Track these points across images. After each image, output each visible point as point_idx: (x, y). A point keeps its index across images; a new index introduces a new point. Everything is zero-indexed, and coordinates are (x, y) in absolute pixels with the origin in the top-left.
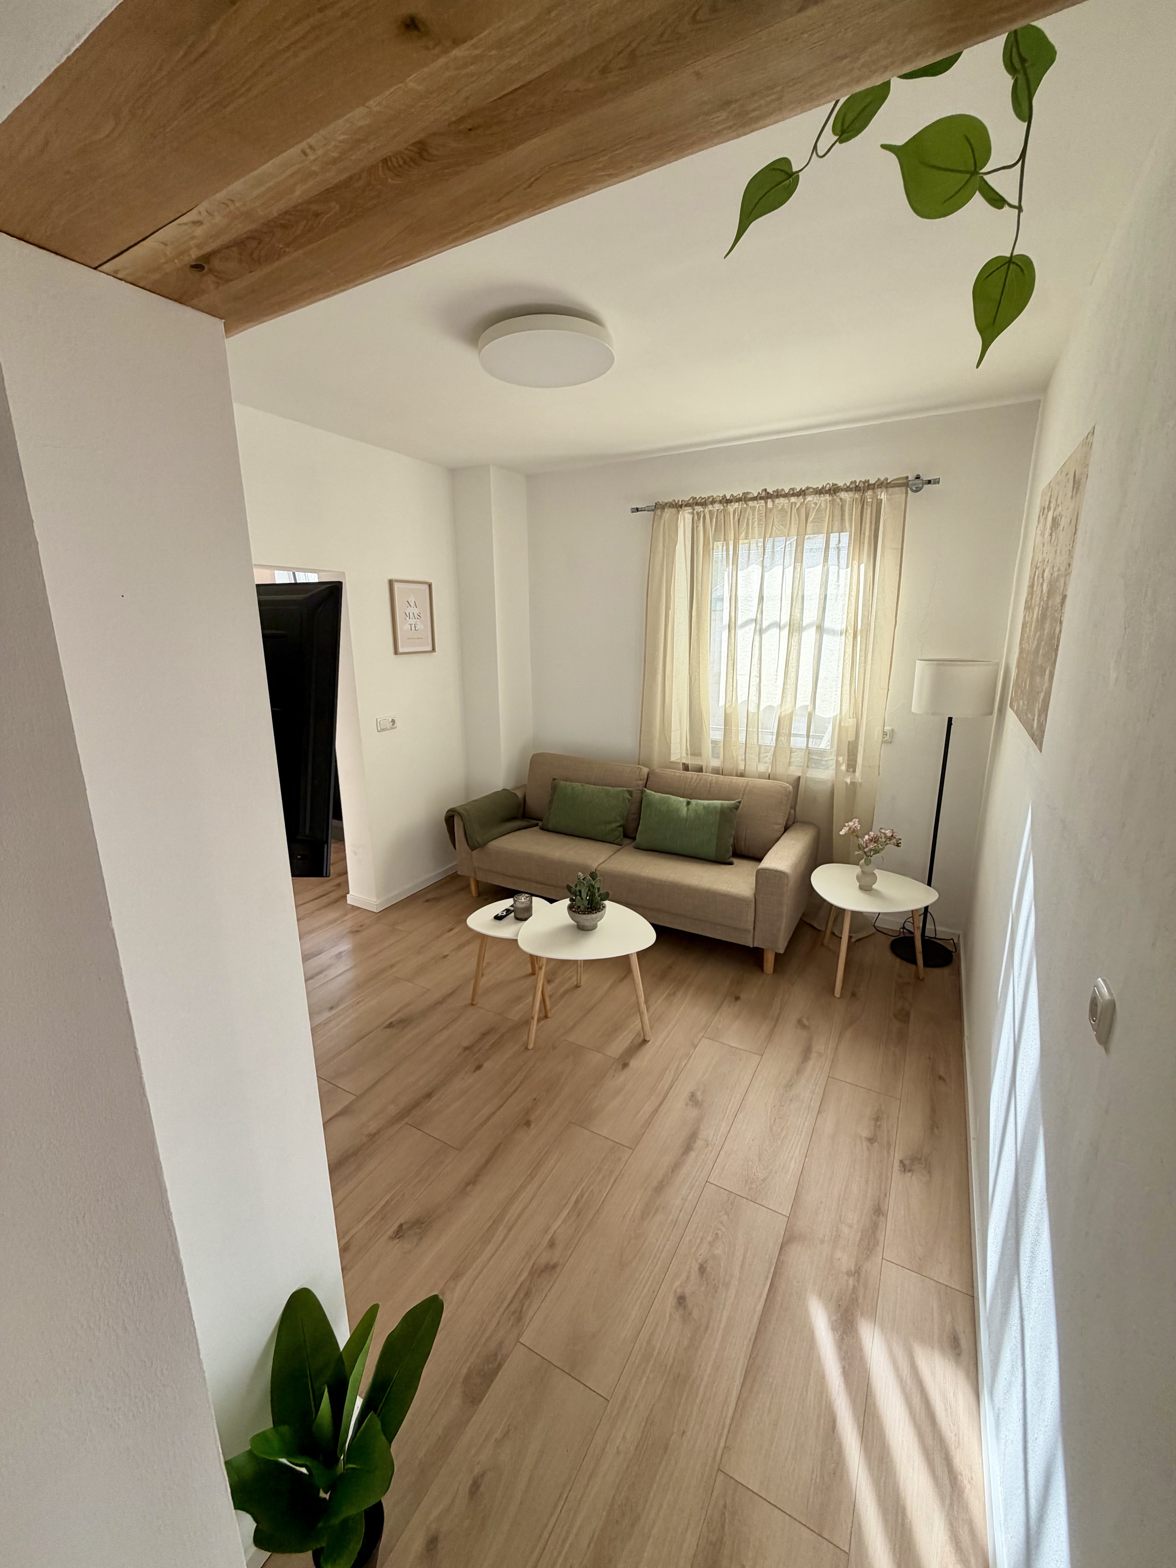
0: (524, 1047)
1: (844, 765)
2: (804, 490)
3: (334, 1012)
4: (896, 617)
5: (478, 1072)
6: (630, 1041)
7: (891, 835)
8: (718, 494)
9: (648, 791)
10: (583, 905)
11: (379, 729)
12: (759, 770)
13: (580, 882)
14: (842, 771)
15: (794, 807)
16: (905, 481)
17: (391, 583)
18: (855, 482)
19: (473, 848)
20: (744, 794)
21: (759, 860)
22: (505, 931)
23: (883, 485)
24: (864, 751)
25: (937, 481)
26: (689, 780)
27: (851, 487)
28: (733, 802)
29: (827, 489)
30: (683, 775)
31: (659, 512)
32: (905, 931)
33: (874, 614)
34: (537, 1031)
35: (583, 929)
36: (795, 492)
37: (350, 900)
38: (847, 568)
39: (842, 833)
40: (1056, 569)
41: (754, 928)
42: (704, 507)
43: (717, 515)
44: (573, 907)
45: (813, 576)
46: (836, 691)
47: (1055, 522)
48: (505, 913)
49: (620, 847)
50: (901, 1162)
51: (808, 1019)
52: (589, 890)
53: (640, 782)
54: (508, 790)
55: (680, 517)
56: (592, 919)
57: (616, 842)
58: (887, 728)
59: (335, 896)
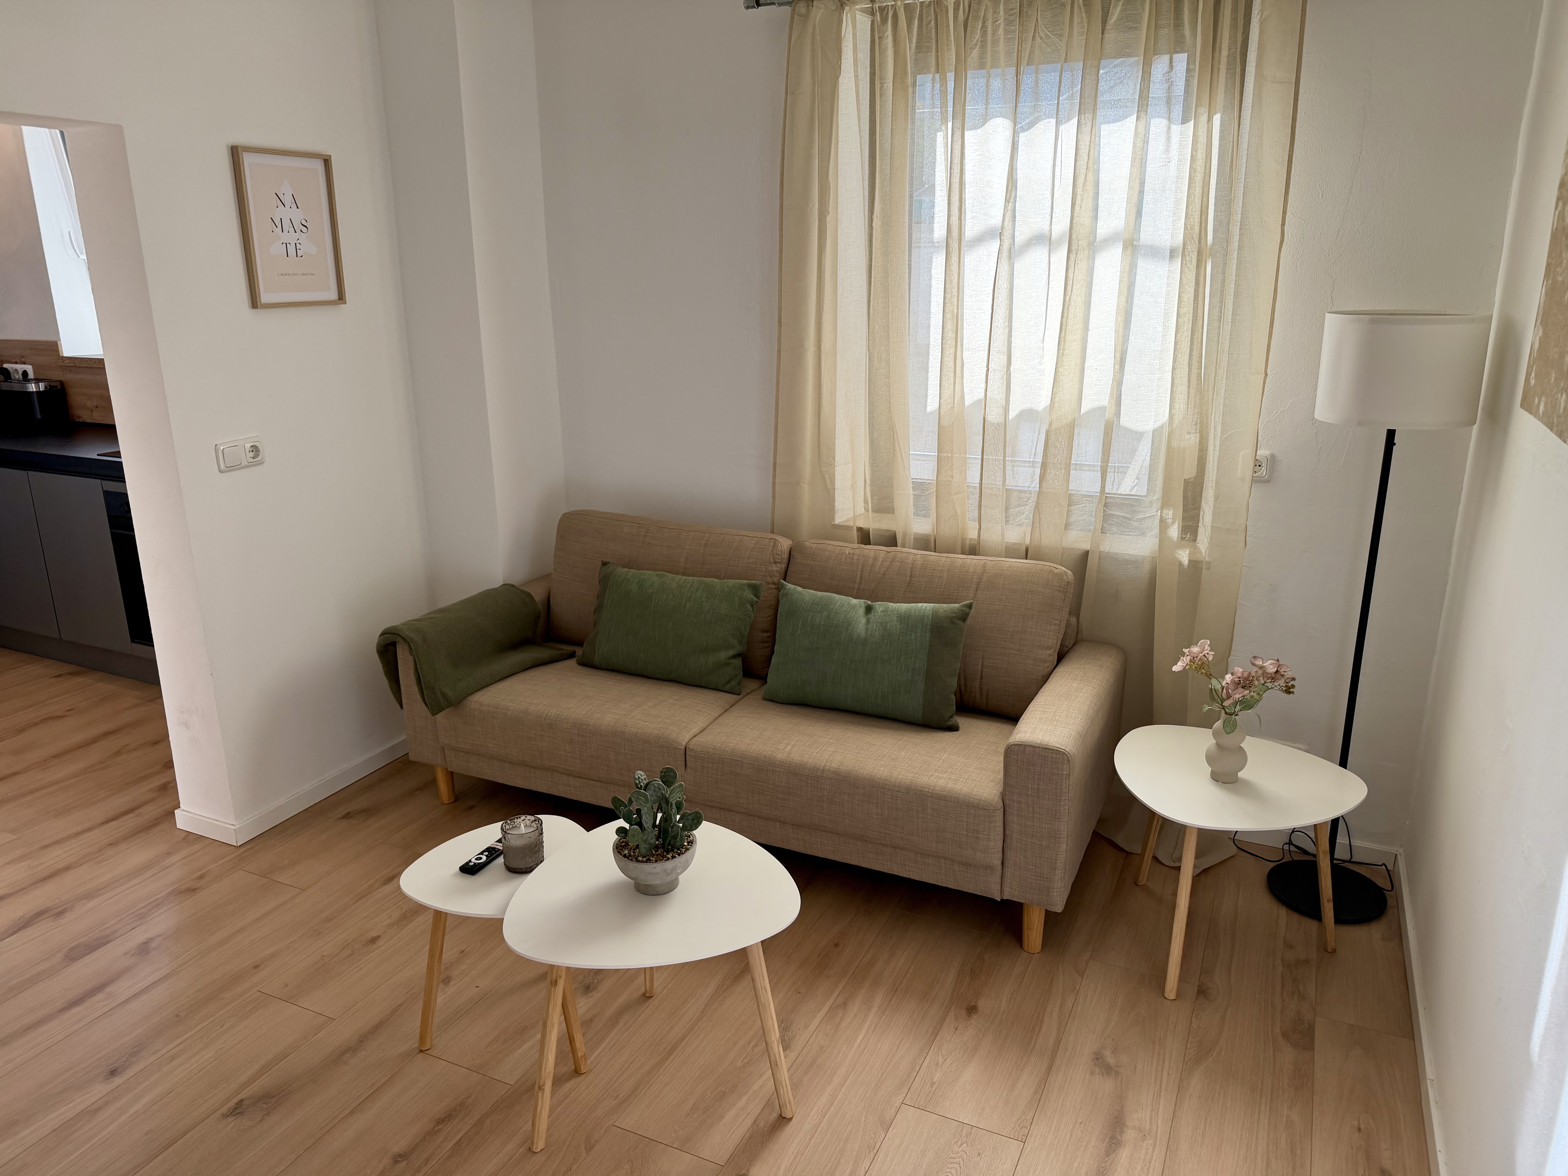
0: (523, 1149)
4: (1283, 224)
6: (749, 1122)
7: (1275, 670)
9: (790, 586)
10: (645, 841)
11: (222, 467)
12: (1006, 541)
14: (1172, 538)
15: (1076, 611)
17: (235, 153)
19: (437, 709)
20: (977, 591)
21: (1013, 718)
22: (482, 898)
24: (1217, 498)
26: (871, 561)
28: (958, 605)
30: (857, 552)
32: (1292, 848)
34: (552, 1111)
35: (648, 893)
37: (183, 820)
38: (1185, 120)
39: (1175, 668)
41: (1003, 863)
43: (921, 11)
44: (626, 846)
46: (1160, 378)
48: (484, 858)
49: (735, 696)
51: (1115, 1051)
52: (659, 808)
53: (775, 568)
54: (512, 586)
55: (846, 17)
56: (665, 871)
57: (727, 687)
58: (1263, 452)
59: (150, 812)
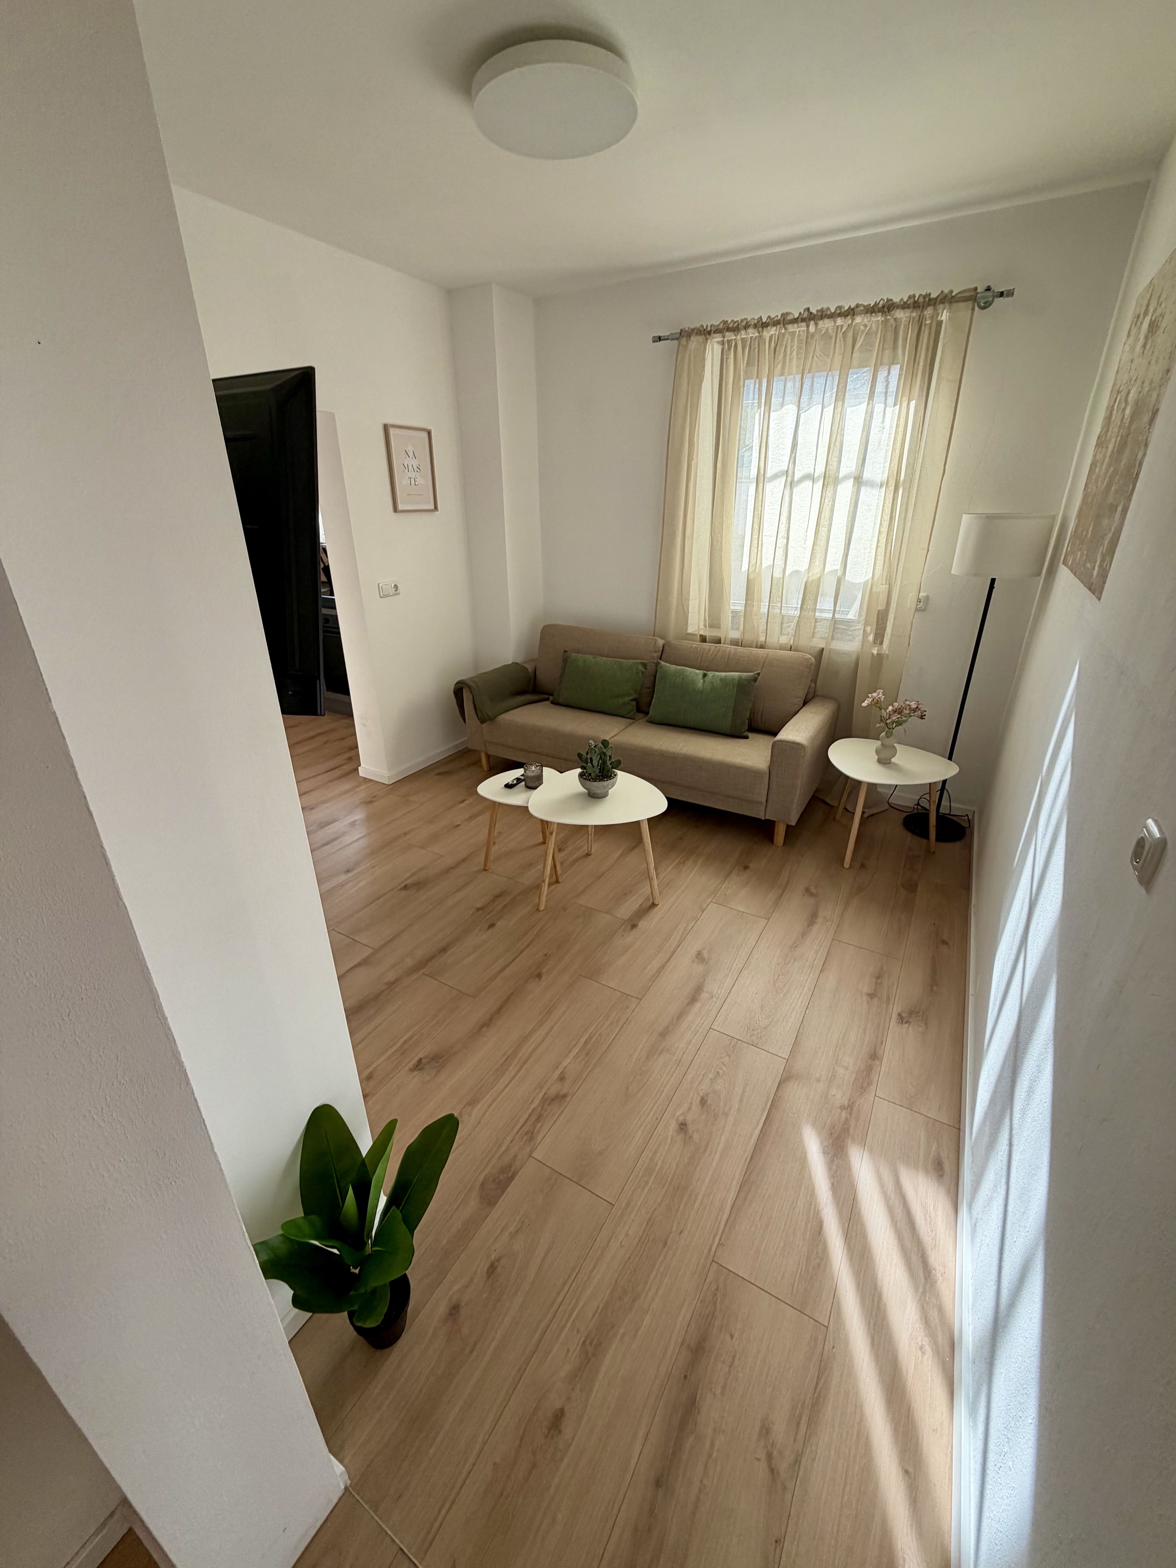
0: (535, 909)
1: (872, 634)
2: (853, 309)
3: (350, 875)
4: (945, 465)
5: (491, 930)
6: (637, 906)
7: (916, 706)
8: (752, 316)
9: (663, 663)
10: (594, 772)
11: (381, 595)
12: (780, 642)
13: (591, 750)
14: (869, 641)
15: (815, 680)
16: (972, 293)
17: (386, 428)
18: (914, 296)
19: (483, 721)
20: (763, 666)
21: (776, 733)
22: (517, 798)
23: (947, 299)
24: (895, 618)
25: (1010, 293)
26: (707, 651)
27: (909, 302)
28: (752, 674)
29: (880, 306)
30: (699, 646)
31: (684, 341)
32: (919, 807)
33: (920, 460)
34: (548, 895)
35: (595, 796)
36: (843, 310)
37: (362, 772)
38: (895, 405)
39: (864, 704)
40: (1147, 384)
41: (767, 801)
42: (736, 333)
43: (751, 342)
44: (584, 775)
45: (855, 415)
46: (869, 552)
47: (1153, 327)
48: (515, 782)
49: (632, 721)
50: (899, 1015)
51: (816, 888)
52: (601, 758)
53: (655, 655)
54: (517, 663)
55: (709, 346)
56: (603, 786)
57: (628, 716)
58: (922, 594)
59: (347, 768)
